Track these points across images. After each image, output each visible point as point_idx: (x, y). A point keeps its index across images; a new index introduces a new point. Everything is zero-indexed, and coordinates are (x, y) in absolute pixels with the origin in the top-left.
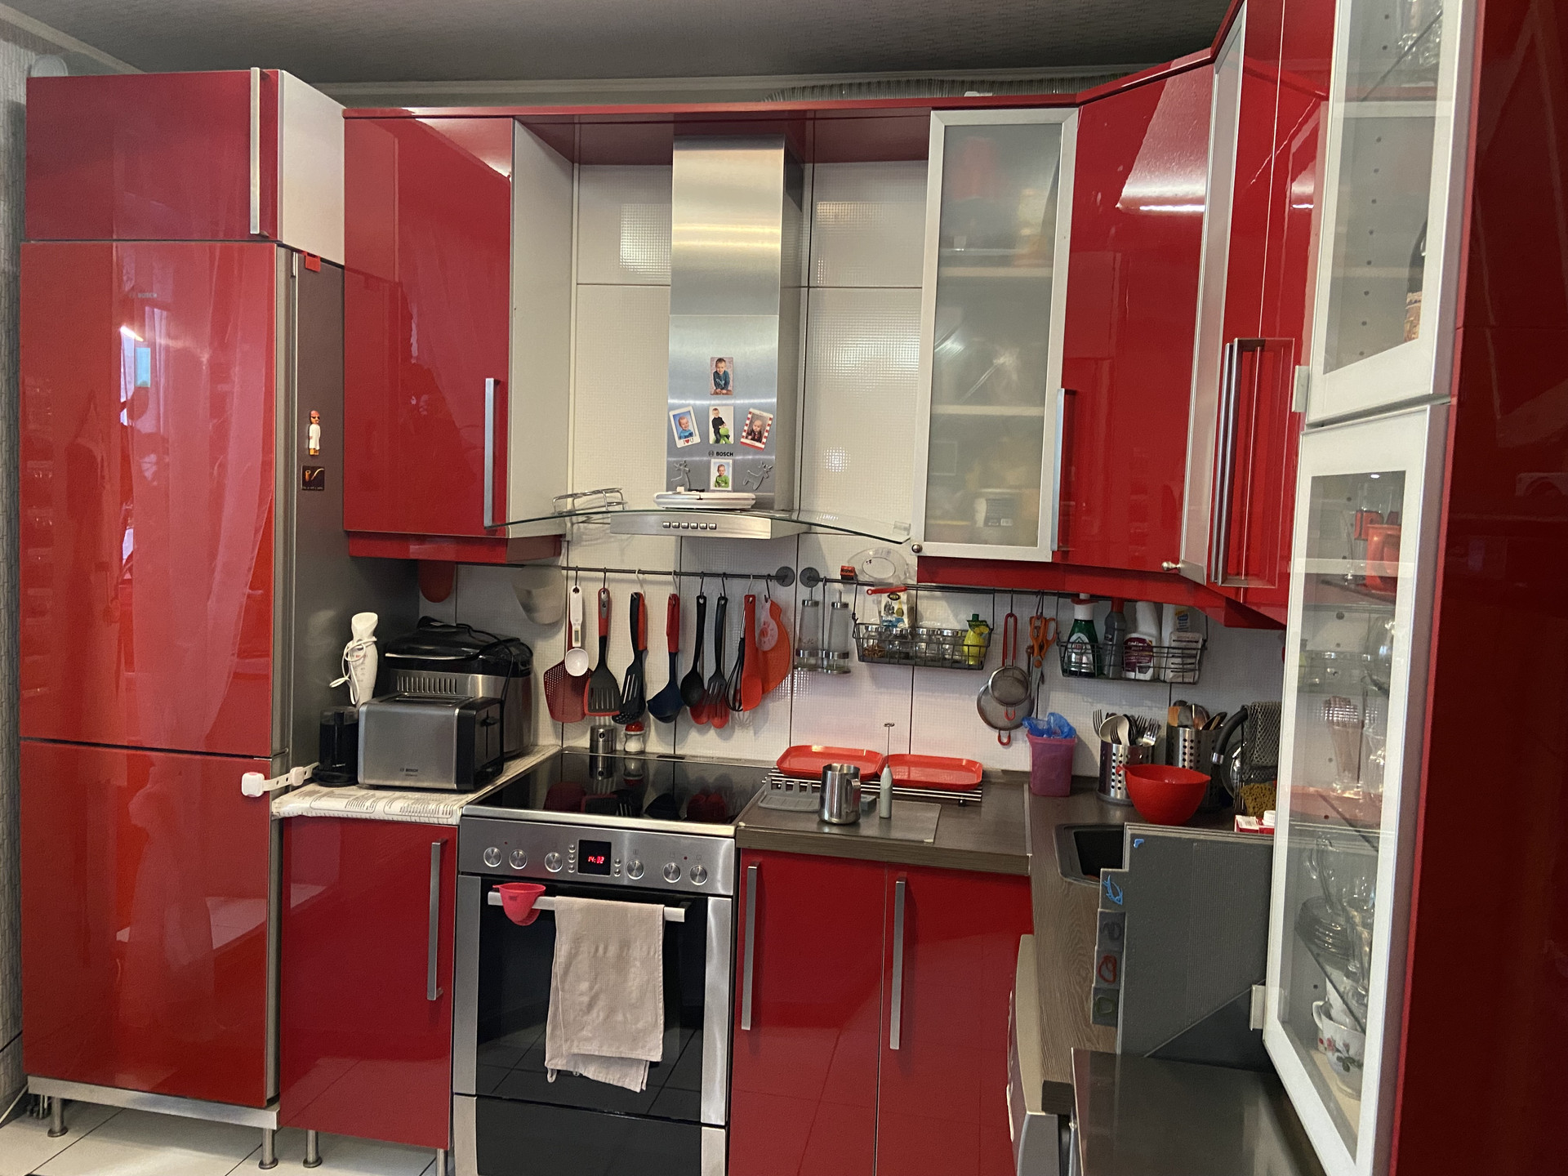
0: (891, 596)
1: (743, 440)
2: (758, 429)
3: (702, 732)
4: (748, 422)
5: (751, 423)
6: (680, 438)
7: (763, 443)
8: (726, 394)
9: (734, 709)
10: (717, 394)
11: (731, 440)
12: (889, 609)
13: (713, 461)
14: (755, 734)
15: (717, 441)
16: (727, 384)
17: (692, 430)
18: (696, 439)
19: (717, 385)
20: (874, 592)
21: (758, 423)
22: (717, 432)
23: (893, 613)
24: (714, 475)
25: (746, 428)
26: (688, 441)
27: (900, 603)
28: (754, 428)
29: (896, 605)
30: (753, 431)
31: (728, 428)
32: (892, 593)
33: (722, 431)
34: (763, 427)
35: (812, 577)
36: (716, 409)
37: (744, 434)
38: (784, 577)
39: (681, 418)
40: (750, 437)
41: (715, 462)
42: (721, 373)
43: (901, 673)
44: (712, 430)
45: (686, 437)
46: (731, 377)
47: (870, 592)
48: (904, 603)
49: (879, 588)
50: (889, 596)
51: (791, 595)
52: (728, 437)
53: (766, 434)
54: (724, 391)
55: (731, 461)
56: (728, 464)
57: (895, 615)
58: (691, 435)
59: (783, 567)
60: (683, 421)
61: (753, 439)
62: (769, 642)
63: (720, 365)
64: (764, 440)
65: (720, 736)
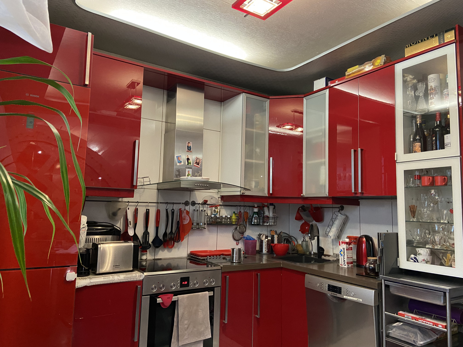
0: (216, 208)
1: (195, 164)
2: (198, 162)
3: (163, 251)
4: (196, 160)
5: (197, 160)
6: (178, 163)
7: (199, 166)
8: (191, 152)
9: (176, 242)
10: (188, 152)
11: (191, 164)
12: (215, 211)
13: (187, 169)
14: (178, 249)
15: (188, 164)
16: (190, 149)
17: (181, 161)
18: (182, 163)
19: (188, 149)
20: (211, 207)
21: (198, 160)
22: (188, 162)
24: (187, 173)
25: (195, 161)
26: (180, 164)
27: (218, 209)
28: (197, 161)
30: (197, 162)
31: (190, 161)
32: (216, 207)
33: (189, 162)
34: (199, 161)
35: (194, 203)
36: (188, 156)
37: (195, 163)
38: (187, 203)
39: (179, 157)
40: (196, 164)
41: (187, 170)
42: (189, 146)
43: (214, 228)
44: (187, 161)
45: (180, 162)
46: (192, 147)
49: (212, 206)
50: (215, 208)
51: (190, 208)
52: (191, 163)
53: (200, 163)
54: (190, 151)
55: (191, 170)
56: (191, 171)
57: (216, 213)
58: (181, 162)
59: (186, 201)
60: (179, 158)
61: (197, 164)
62: (186, 222)
63: (189, 144)
64: (200, 165)
65: (168, 251)
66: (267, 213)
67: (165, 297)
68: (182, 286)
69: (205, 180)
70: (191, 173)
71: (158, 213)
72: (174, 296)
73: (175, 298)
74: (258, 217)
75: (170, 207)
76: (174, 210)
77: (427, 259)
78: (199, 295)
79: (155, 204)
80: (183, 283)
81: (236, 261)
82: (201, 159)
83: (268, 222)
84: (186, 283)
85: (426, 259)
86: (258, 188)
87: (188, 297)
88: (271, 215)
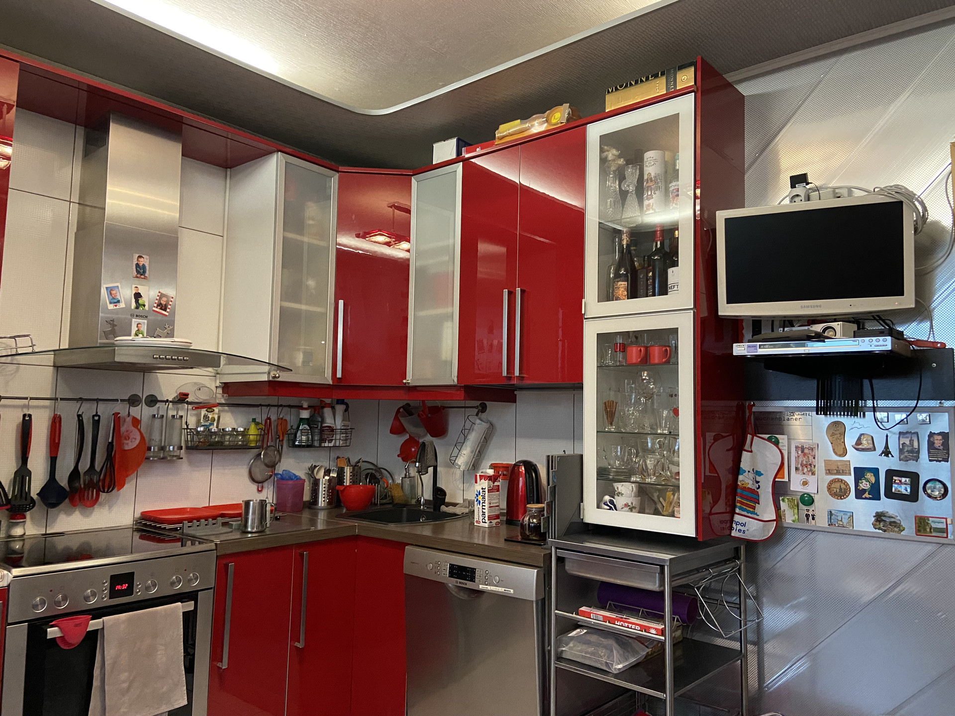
0: (208, 410)
1: (154, 309)
2: (165, 303)
3: (68, 514)
4: (158, 298)
5: (160, 298)
6: (111, 303)
7: (168, 312)
8: (144, 278)
9: (104, 492)
10: (137, 277)
11: (147, 307)
12: (206, 418)
13: (133, 320)
14: (109, 509)
15: (137, 308)
16: (144, 272)
17: (120, 299)
18: (122, 305)
19: (138, 272)
20: (196, 408)
21: (164, 299)
22: (137, 301)
23: (209, 420)
24: (134, 329)
25: (157, 301)
26: (116, 306)
27: (213, 414)
28: (162, 302)
29: (210, 416)
30: (161, 304)
31: (144, 300)
32: (210, 408)
33: (140, 301)
34: (167, 302)
35: (152, 401)
36: (136, 287)
37: (155, 305)
38: (134, 401)
39: (112, 290)
40: (159, 307)
41: (135, 321)
42: (141, 265)
43: (205, 457)
44: (133, 300)
45: (115, 303)
46: (147, 268)
47: (194, 408)
48: (216, 414)
49: (198, 406)
50: (207, 410)
51: (143, 412)
52: (144, 306)
53: (169, 307)
54: (143, 277)
55: (146, 321)
56: (144, 323)
57: (209, 422)
58: (119, 302)
59: (132, 395)
60: (113, 292)
61: (161, 309)
62: (131, 444)
63: (140, 259)
64: (168, 310)
65: (82, 514)
66: (329, 421)
67: (69, 623)
68: (113, 594)
69: (184, 346)
70: (144, 329)
71: (56, 424)
72: (92, 619)
73: (94, 624)
74: (309, 428)
75: (88, 411)
76: (99, 416)
77: (632, 503)
78: (156, 612)
79: (47, 403)
80: (119, 587)
81: (253, 528)
82: (172, 298)
83: (333, 440)
84: (125, 586)
85: (630, 504)
86: (309, 365)
87: (129, 620)
88: (339, 424)
